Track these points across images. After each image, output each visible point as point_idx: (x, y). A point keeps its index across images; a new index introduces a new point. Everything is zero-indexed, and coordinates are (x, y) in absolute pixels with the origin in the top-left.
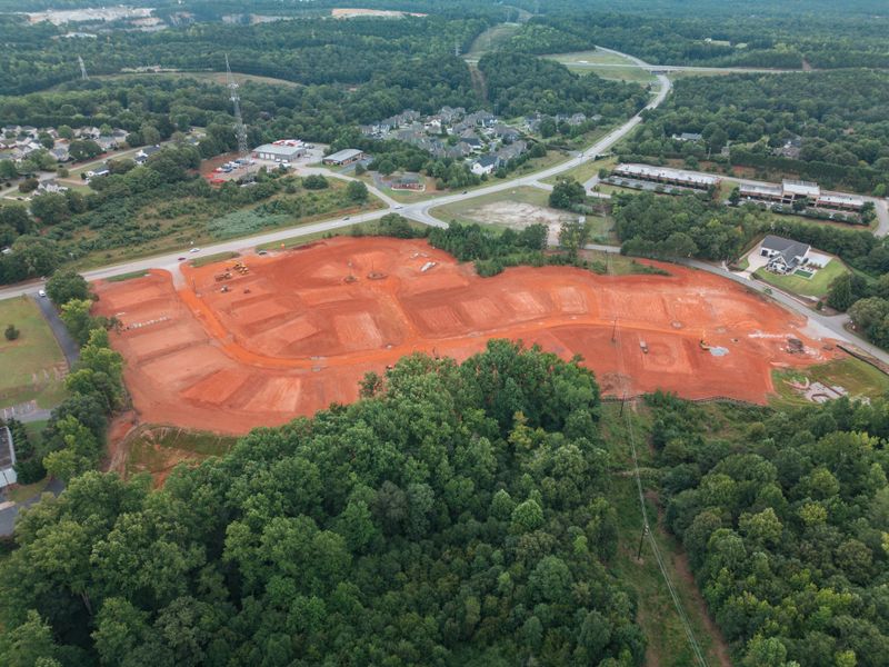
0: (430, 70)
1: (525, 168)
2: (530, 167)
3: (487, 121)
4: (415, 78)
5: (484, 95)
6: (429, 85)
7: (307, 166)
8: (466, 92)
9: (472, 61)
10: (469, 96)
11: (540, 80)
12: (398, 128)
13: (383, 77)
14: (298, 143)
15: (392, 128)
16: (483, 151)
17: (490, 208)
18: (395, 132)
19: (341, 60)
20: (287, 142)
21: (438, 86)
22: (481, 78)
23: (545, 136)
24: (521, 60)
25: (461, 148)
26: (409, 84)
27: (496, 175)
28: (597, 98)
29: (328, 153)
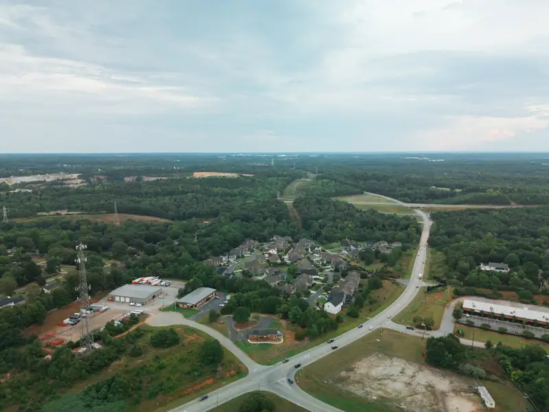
0: (261, 209)
1: (371, 303)
2: (375, 302)
3: (313, 248)
4: (251, 214)
5: (300, 225)
6: (261, 219)
7: (160, 310)
8: (288, 224)
9: (289, 202)
10: (291, 227)
11: (339, 214)
12: (243, 257)
13: (228, 214)
14: (156, 281)
15: (238, 257)
16: (323, 281)
17: (362, 367)
18: (241, 260)
19: (198, 203)
20: (146, 279)
21: (268, 220)
22: (296, 214)
23: (368, 263)
24: (322, 201)
25: (304, 280)
26: (247, 219)
27: (349, 314)
28: (384, 226)
29: (182, 294)
